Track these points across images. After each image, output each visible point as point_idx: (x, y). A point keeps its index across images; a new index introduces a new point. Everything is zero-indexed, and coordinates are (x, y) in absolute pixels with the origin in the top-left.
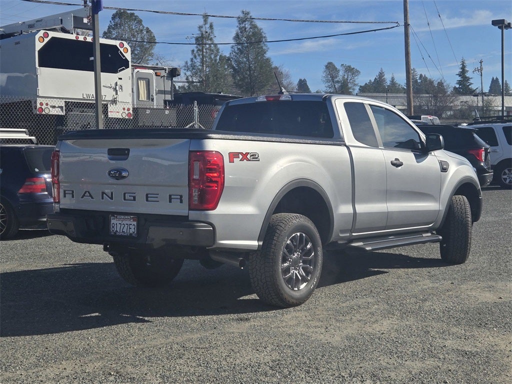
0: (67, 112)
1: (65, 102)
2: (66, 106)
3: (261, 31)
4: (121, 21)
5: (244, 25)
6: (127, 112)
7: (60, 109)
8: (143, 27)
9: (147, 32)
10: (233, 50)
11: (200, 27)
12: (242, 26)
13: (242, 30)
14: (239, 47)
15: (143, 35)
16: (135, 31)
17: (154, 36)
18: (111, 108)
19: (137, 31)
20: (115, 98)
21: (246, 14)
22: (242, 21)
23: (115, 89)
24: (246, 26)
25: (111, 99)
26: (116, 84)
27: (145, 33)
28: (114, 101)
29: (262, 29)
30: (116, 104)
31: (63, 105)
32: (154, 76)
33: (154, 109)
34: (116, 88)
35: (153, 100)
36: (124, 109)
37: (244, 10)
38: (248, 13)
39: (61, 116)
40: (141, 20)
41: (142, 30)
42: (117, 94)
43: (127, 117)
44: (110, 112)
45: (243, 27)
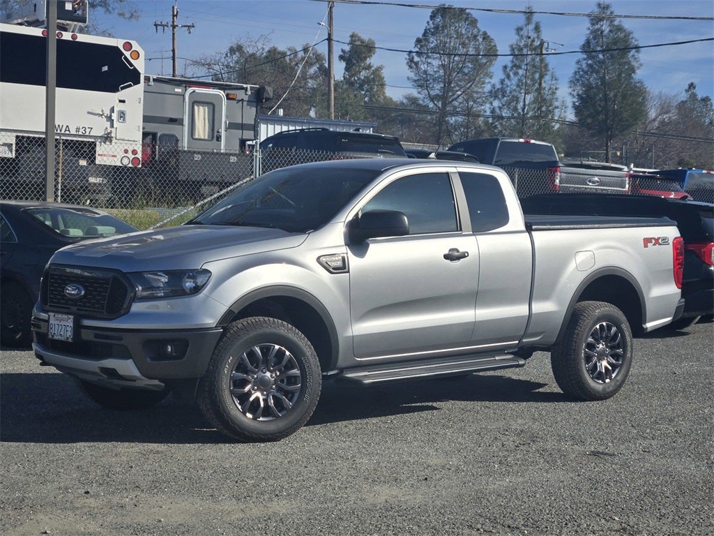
0: (20, 154)
1: (17, 137)
2: (17, 144)
3: (631, 36)
4: (444, 21)
5: (599, 26)
6: (131, 156)
7: (6, 148)
8: (479, 31)
9: (484, 39)
10: (580, 66)
11: (519, 30)
12: (597, 27)
13: (597, 34)
14: (590, 62)
15: (477, 43)
16: (465, 36)
17: (495, 46)
18: (101, 149)
19: (468, 38)
20: (108, 134)
21: (604, 8)
22: (596, 20)
23: (110, 119)
24: (604, 27)
25: (101, 133)
26: (112, 110)
27: (481, 40)
28: (107, 138)
29: (632, 33)
30: (111, 141)
31: (14, 142)
32: (225, 101)
33: (222, 154)
34: (111, 116)
35: (219, 138)
36: (126, 151)
37: (602, 2)
38: (607, 7)
39: (8, 160)
40: (476, 20)
41: (475, 37)
42: (112, 126)
43: (130, 165)
44: (99, 155)
45: (598, 30)
